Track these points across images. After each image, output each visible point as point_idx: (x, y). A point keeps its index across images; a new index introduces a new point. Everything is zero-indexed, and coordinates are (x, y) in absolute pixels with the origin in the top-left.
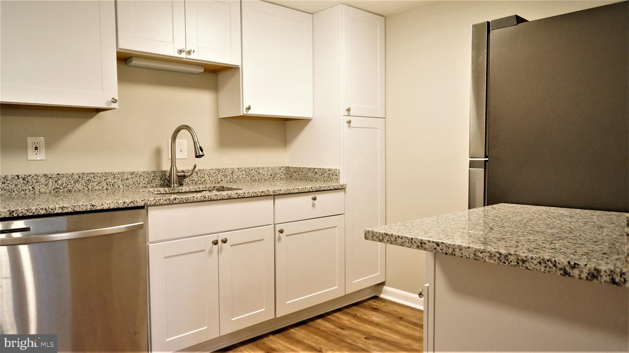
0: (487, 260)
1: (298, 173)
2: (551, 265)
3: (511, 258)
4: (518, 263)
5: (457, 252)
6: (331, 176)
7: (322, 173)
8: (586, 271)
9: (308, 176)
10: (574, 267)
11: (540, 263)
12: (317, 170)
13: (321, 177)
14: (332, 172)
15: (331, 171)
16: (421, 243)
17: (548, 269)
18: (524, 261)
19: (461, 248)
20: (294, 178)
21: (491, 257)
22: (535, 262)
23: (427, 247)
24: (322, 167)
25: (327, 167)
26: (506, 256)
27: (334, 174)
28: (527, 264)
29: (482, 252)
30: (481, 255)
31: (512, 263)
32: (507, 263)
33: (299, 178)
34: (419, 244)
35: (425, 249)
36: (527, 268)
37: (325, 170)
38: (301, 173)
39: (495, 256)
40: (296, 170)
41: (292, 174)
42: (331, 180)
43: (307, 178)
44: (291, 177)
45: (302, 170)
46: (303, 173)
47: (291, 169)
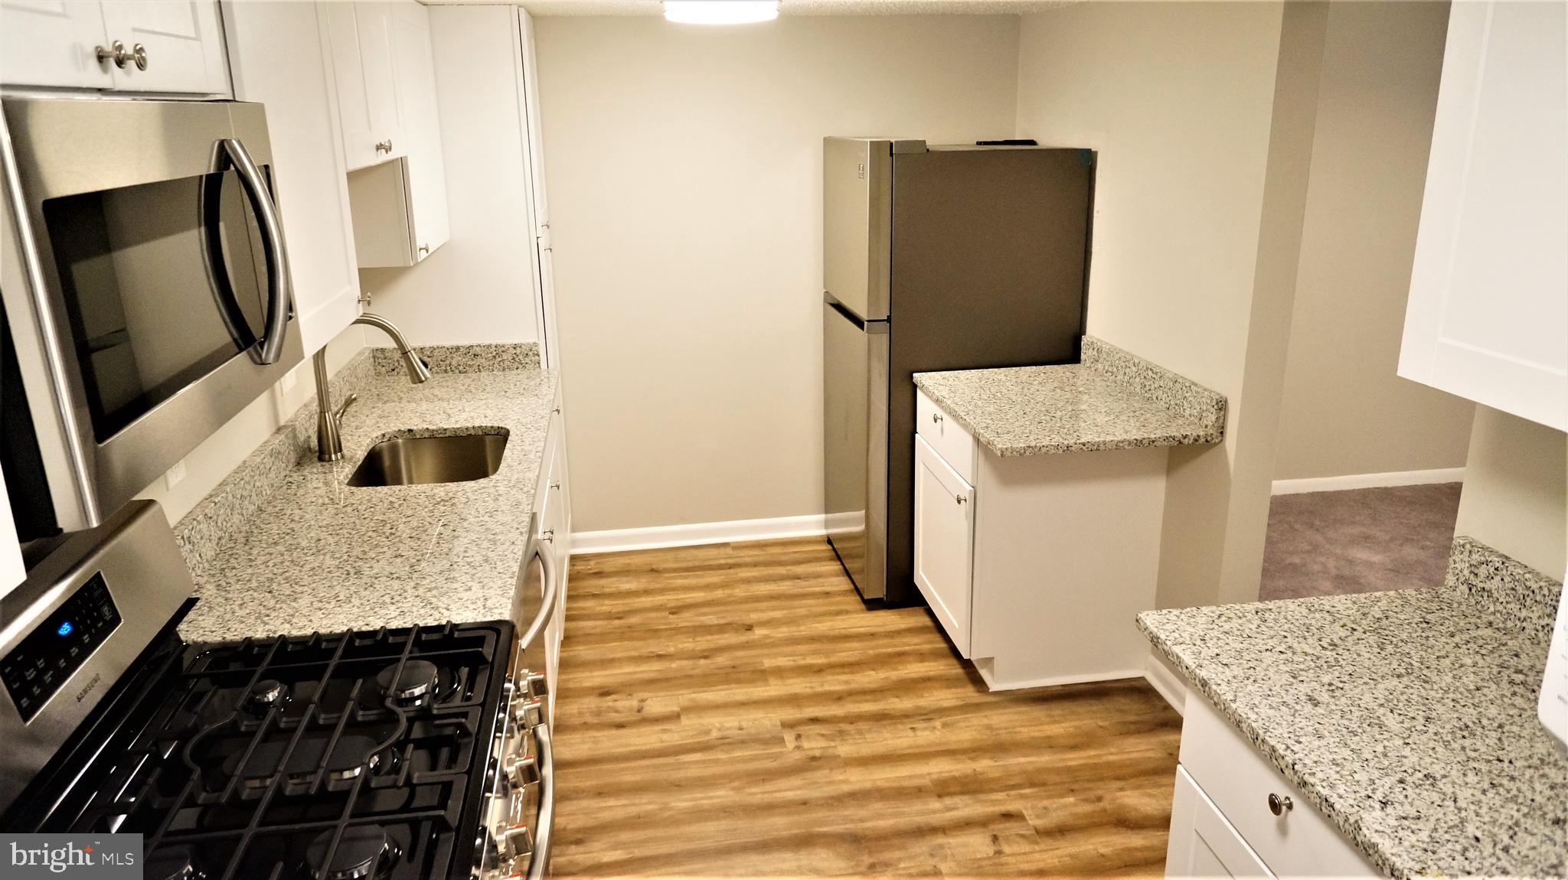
0: (1126, 447)
3: (1144, 442)
5: (1102, 447)
6: (521, 357)
7: (494, 353)
8: (1192, 438)
10: (1185, 438)
12: (478, 349)
13: (491, 363)
14: (525, 350)
15: (521, 347)
18: (1153, 442)
19: (1105, 443)
21: (1129, 445)
24: (494, 343)
25: (508, 340)
27: (531, 353)
37: (503, 346)
41: (396, 364)
42: (521, 366)
43: (448, 368)
44: (393, 370)
45: (428, 353)
46: (434, 359)
47: (390, 354)
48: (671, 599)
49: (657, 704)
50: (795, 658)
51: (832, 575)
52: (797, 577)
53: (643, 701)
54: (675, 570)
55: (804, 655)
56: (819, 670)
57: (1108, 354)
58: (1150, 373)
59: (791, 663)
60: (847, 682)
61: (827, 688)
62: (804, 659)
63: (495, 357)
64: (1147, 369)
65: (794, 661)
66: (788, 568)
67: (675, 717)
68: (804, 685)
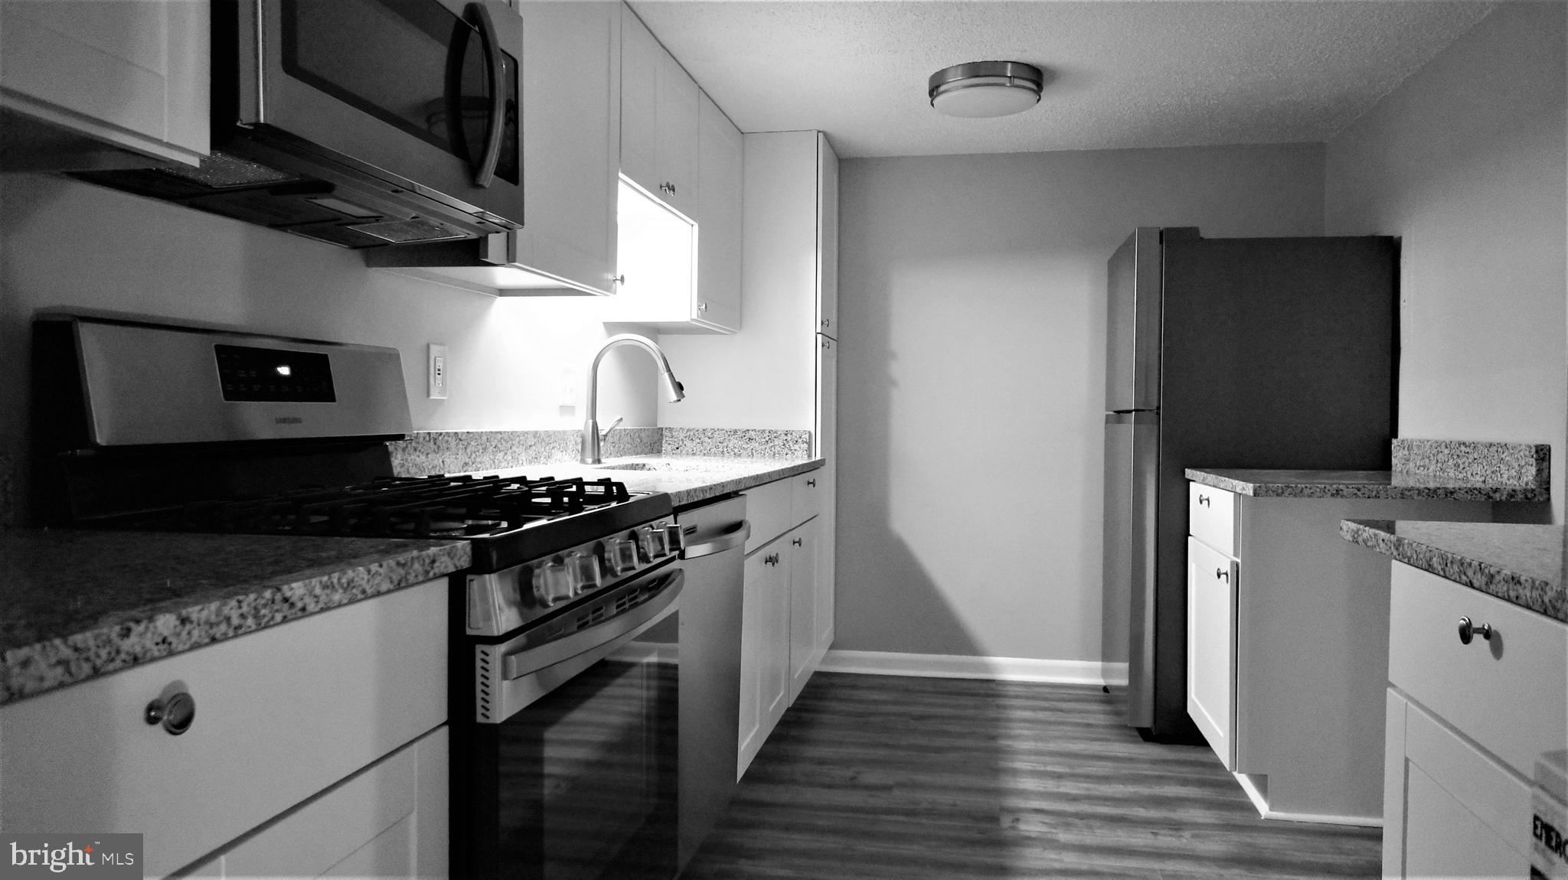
1: (699, 441)
2: (1477, 493)
3: (1440, 492)
4: (1446, 495)
6: (790, 443)
7: (767, 439)
8: (1505, 493)
9: (728, 445)
11: (1467, 492)
12: (753, 433)
13: (763, 447)
15: (792, 434)
16: (1337, 491)
17: (1474, 496)
18: (1452, 493)
20: (687, 451)
21: (1419, 494)
22: (1463, 492)
23: (1345, 493)
24: (768, 428)
25: (781, 427)
26: (1435, 491)
27: (800, 440)
28: (1455, 496)
29: (1409, 491)
30: (1408, 493)
31: (1440, 497)
32: (1435, 497)
33: (701, 451)
34: (1334, 492)
35: (1342, 496)
36: (1454, 498)
37: (776, 432)
38: (710, 441)
39: (1423, 492)
40: (694, 435)
41: (681, 443)
42: (790, 453)
43: (725, 450)
44: (678, 448)
45: (709, 434)
46: (714, 441)
47: (677, 433)
48: (918, 710)
49: (872, 777)
50: (1034, 764)
51: (1099, 713)
52: (1061, 711)
53: (859, 773)
54: (931, 692)
55: (1045, 764)
56: (1060, 776)
57: (1419, 447)
58: (1463, 448)
59: (1030, 768)
60: (1088, 789)
61: (1062, 790)
62: (1045, 766)
63: (767, 442)
64: (1460, 445)
65: (1033, 766)
66: (1052, 703)
67: (887, 788)
68: (1037, 784)
